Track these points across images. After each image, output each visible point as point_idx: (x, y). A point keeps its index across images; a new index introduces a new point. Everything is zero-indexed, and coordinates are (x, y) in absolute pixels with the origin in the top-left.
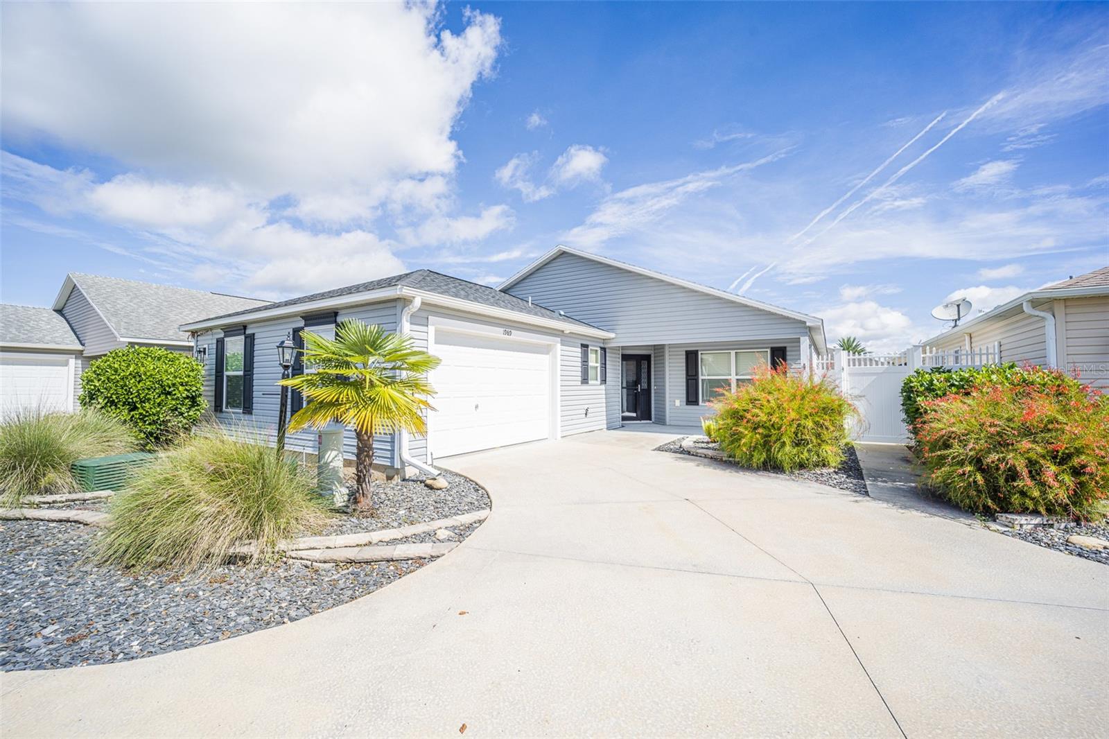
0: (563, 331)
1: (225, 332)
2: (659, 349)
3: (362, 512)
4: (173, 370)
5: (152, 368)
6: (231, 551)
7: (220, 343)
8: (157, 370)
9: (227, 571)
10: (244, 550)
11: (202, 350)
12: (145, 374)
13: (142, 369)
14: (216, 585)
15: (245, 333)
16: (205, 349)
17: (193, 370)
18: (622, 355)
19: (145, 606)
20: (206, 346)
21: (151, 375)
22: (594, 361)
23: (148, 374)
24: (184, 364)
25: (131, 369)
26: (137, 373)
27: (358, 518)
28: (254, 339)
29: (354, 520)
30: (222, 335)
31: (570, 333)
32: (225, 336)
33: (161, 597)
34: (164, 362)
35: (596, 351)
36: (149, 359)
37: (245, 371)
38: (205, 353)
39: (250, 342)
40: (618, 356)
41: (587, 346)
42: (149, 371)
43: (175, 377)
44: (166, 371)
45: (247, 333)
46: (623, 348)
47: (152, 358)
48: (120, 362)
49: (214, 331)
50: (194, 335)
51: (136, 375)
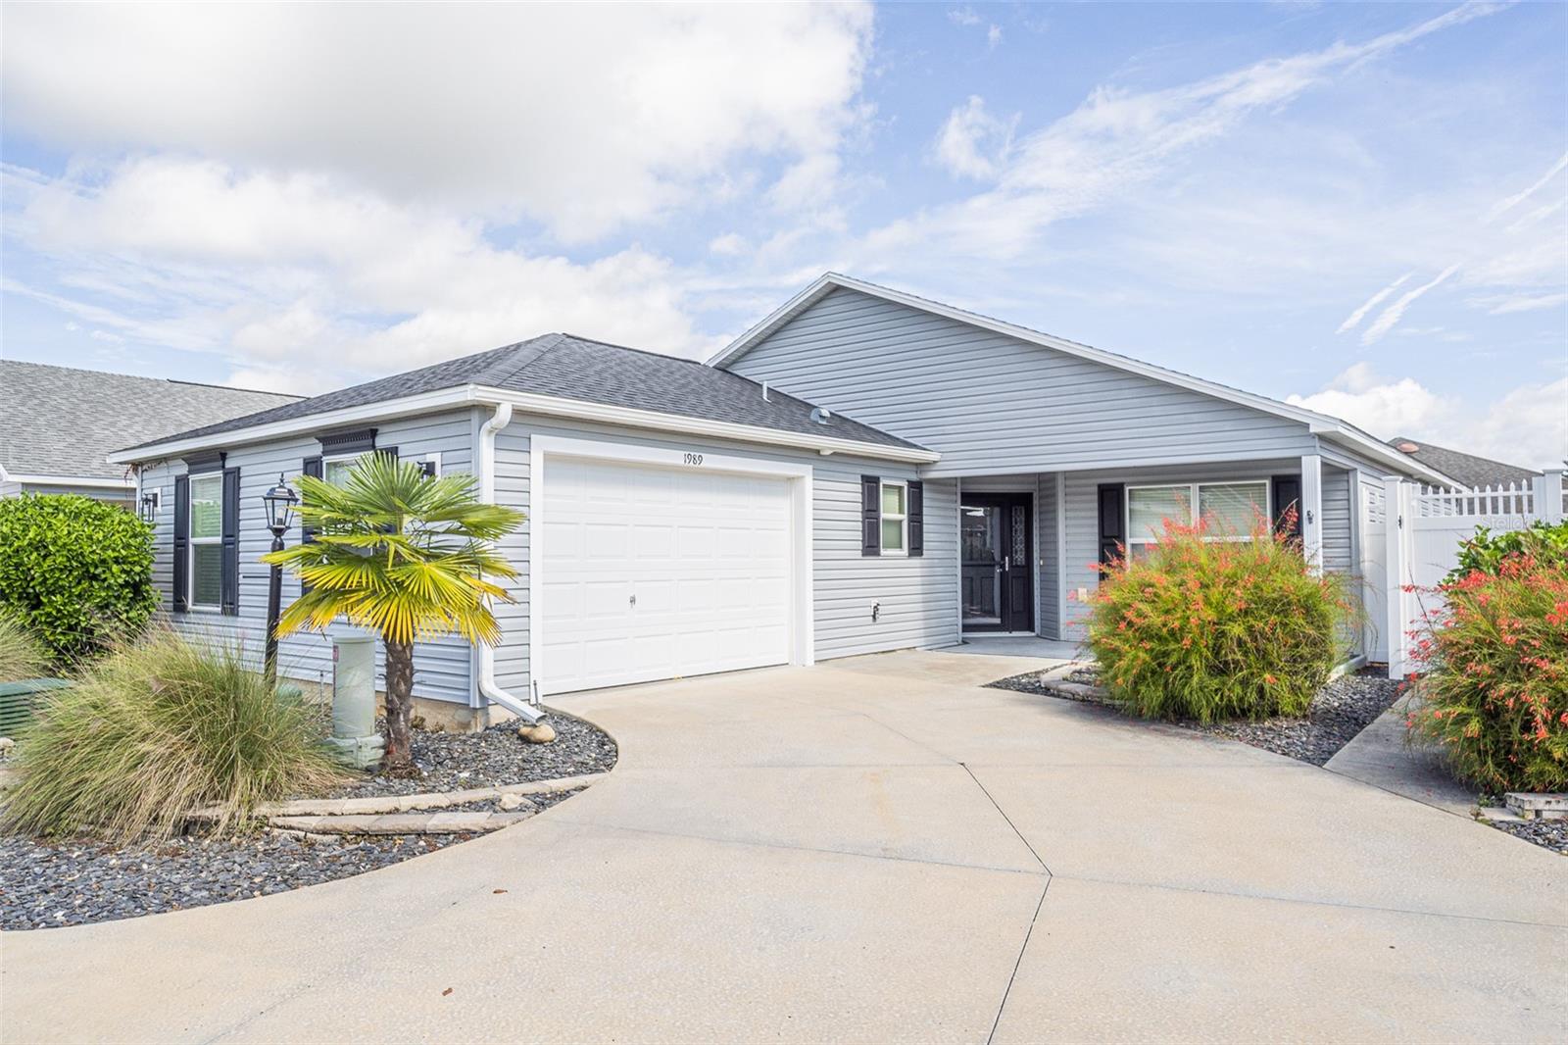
0: (817, 451)
1: (189, 464)
2: (1046, 480)
3: (395, 768)
4: (100, 536)
5: (66, 532)
7: (182, 483)
8: (73, 536)
11: (150, 497)
12: (54, 543)
13: (50, 534)
15: (223, 467)
16: (155, 495)
17: (135, 536)
18: (962, 494)
20: (157, 490)
21: (65, 544)
22: (892, 508)
23: (60, 543)
24: (119, 524)
25: (31, 535)
26: (40, 542)
27: (387, 779)
28: (239, 478)
29: (381, 780)
30: (184, 470)
31: (834, 454)
32: (191, 472)
34: (86, 521)
35: (900, 488)
36: (61, 515)
37: (225, 536)
38: (155, 505)
39: (232, 483)
40: (954, 497)
41: (876, 480)
42: (60, 538)
43: (106, 548)
44: (90, 538)
45: (227, 466)
46: (964, 480)
47: (65, 514)
48: (12, 522)
49: (171, 463)
50: (135, 470)
51: (39, 546)
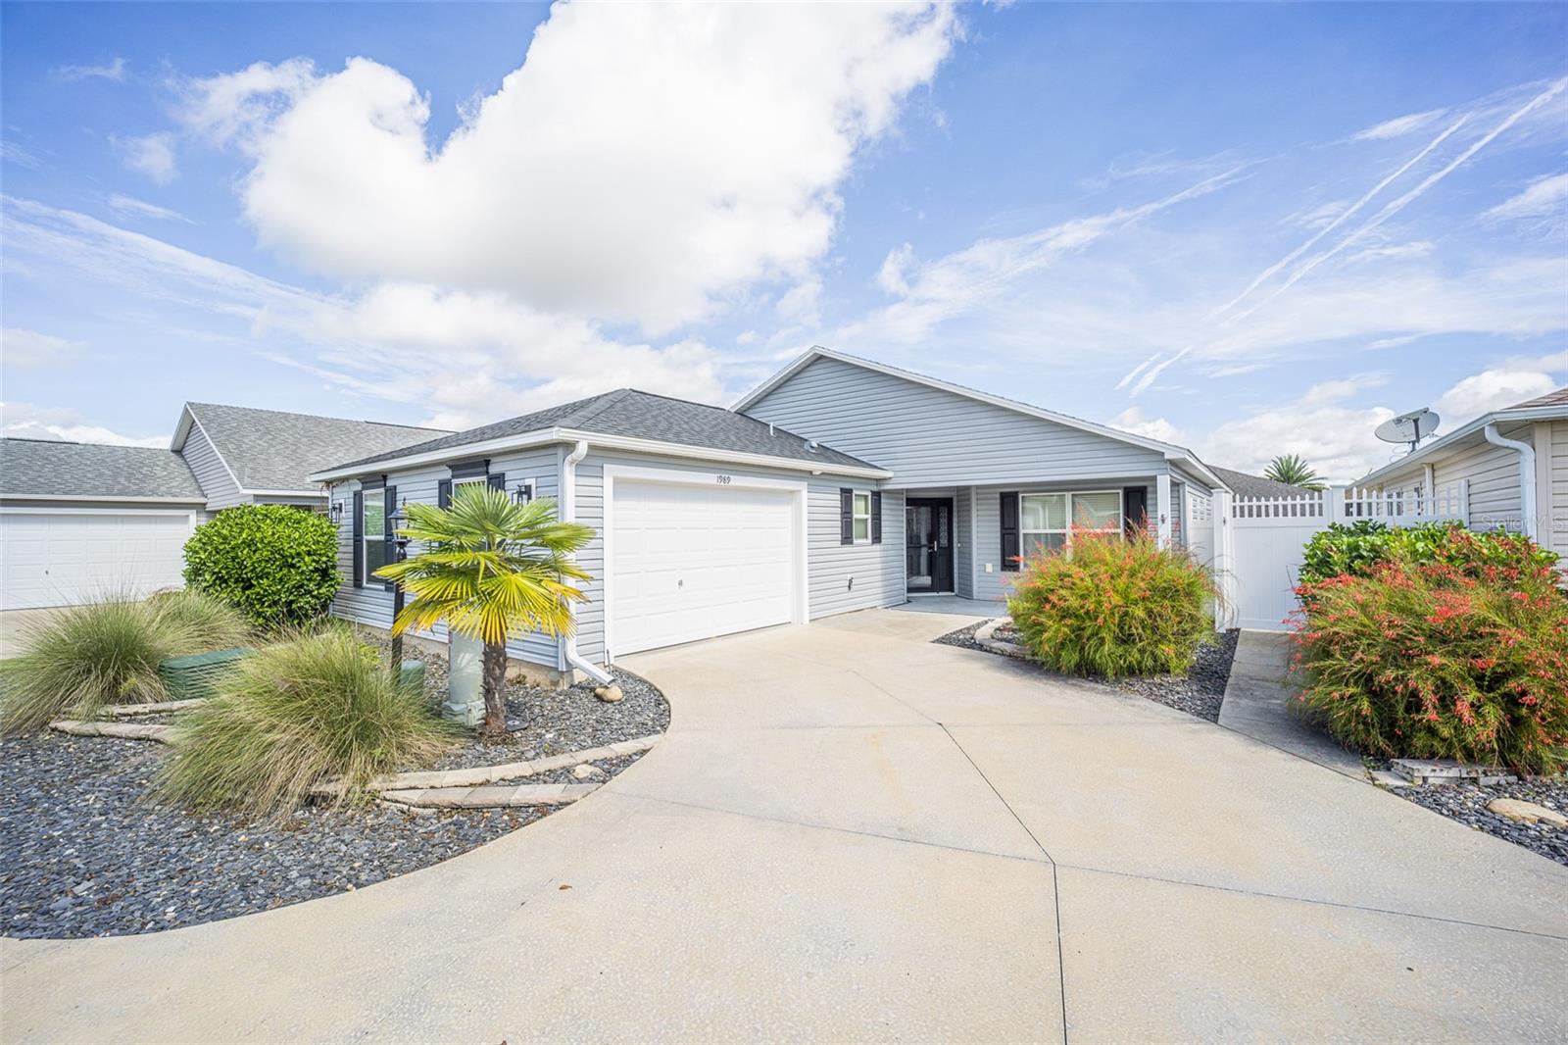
0: (811, 472)
1: (363, 483)
2: (964, 491)
3: (492, 736)
4: (297, 535)
5: (270, 533)
6: (313, 789)
7: (358, 496)
8: (276, 536)
9: (307, 814)
10: (330, 789)
11: (337, 506)
12: (262, 542)
13: (259, 535)
14: (287, 834)
15: (385, 485)
16: (341, 505)
17: (323, 535)
18: (908, 500)
19: (198, 860)
20: (342, 501)
21: (270, 542)
22: (861, 511)
23: (266, 541)
24: (312, 526)
25: (244, 536)
26: (251, 540)
27: (486, 746)
28: (397, 493)
29: (480, 747)
30: (359, 487)
31: (823, 474)
32: (363, 488)
33: (220, 848)
34: (287, 524)
35: (865, 497)
36: (268, 521)
37: (386, 535)
38: (341, 511)
39: (391, 497)
40: (899, 502)
41: (850, 491)
42: (266, 538)
43: (299, 545)
44: (289, 536)
45: (387, 485)
46: (909, 490)
47: (271, 519)
48: (231, 527)
49: (351, 481)
50: (328, 486)
51: (250, 544)
